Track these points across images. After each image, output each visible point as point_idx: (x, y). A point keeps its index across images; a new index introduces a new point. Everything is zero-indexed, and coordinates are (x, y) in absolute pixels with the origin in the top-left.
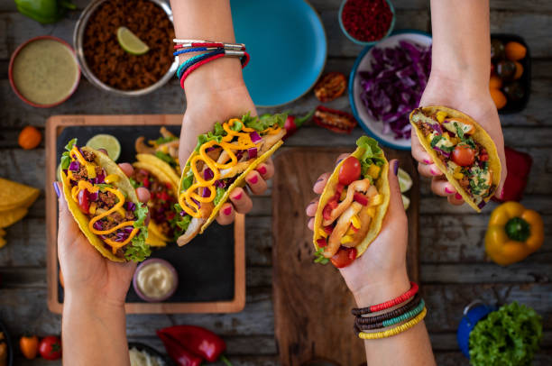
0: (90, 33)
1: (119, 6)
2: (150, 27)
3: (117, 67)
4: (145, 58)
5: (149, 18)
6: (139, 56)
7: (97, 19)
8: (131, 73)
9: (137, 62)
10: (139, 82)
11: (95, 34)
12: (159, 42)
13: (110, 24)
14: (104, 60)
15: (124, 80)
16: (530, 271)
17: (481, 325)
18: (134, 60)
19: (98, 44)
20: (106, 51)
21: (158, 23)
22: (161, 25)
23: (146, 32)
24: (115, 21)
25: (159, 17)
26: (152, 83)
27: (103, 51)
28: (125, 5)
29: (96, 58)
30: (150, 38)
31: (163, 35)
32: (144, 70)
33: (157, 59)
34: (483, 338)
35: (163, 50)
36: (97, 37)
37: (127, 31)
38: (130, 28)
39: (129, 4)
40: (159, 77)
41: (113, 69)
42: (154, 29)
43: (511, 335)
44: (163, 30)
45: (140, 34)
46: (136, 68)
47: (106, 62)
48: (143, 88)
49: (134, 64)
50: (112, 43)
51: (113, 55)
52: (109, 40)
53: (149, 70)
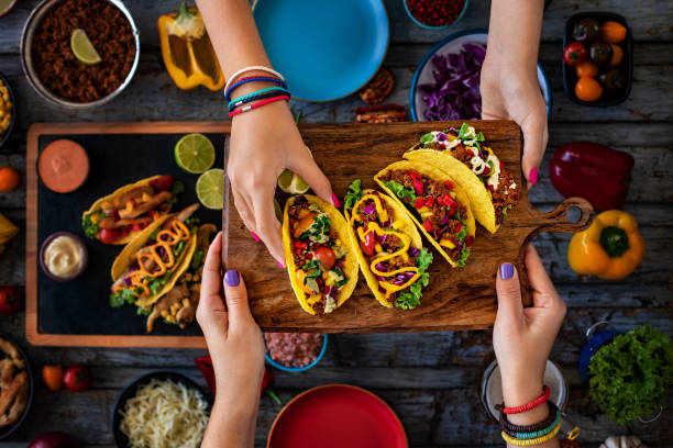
0: (46, 26)
1: (84, 6)
2: (110, 37)
3: (62, 70)
4: (94, 69)
5: (112, 28)
6: (88, 66)
7: (57, 13)
8: (75, 82)
9: (85, 72)
10: (80, 94)
11: (50, 30)
12: (115, 56)
13: (68, 22)
14: (50, 59)
15: (66, 87)
16: (636, 295)
17: (604, 350)
18: (82, 68)
19: (50, 40)
20: (57, 50)
21: (120, 35)
22: (123, 38)
23: (105, 41)
24: (74, 21)
25: (123, 28)
26: (94, 99)
27: (53, 50)
28: (91, 5)
29: (44, 55)
30: (107, 49)
31: (121, 50)
32: (89, 82)
33: (107, 75)
34: (607, 365)
35: (116, 66)
36: (52, 32)
37: (84, 35)
38: (88, 33)
39: (95, 7)
40: (103, 94)
41: (57, 72)
42: (114, 41)
43: (639, 363)
44: (123, 44)
45: (96, 42)
46: (82, 78)
47: (53, 62)
48: (83, 102)
49: (81, 72)
50: (65, 43)
51: (63, 56)
52: (63, 40)
53: (96, 83)
